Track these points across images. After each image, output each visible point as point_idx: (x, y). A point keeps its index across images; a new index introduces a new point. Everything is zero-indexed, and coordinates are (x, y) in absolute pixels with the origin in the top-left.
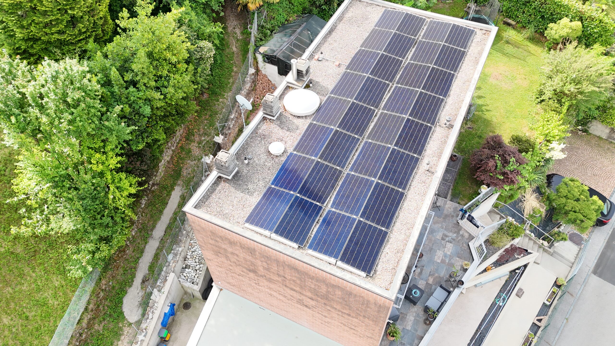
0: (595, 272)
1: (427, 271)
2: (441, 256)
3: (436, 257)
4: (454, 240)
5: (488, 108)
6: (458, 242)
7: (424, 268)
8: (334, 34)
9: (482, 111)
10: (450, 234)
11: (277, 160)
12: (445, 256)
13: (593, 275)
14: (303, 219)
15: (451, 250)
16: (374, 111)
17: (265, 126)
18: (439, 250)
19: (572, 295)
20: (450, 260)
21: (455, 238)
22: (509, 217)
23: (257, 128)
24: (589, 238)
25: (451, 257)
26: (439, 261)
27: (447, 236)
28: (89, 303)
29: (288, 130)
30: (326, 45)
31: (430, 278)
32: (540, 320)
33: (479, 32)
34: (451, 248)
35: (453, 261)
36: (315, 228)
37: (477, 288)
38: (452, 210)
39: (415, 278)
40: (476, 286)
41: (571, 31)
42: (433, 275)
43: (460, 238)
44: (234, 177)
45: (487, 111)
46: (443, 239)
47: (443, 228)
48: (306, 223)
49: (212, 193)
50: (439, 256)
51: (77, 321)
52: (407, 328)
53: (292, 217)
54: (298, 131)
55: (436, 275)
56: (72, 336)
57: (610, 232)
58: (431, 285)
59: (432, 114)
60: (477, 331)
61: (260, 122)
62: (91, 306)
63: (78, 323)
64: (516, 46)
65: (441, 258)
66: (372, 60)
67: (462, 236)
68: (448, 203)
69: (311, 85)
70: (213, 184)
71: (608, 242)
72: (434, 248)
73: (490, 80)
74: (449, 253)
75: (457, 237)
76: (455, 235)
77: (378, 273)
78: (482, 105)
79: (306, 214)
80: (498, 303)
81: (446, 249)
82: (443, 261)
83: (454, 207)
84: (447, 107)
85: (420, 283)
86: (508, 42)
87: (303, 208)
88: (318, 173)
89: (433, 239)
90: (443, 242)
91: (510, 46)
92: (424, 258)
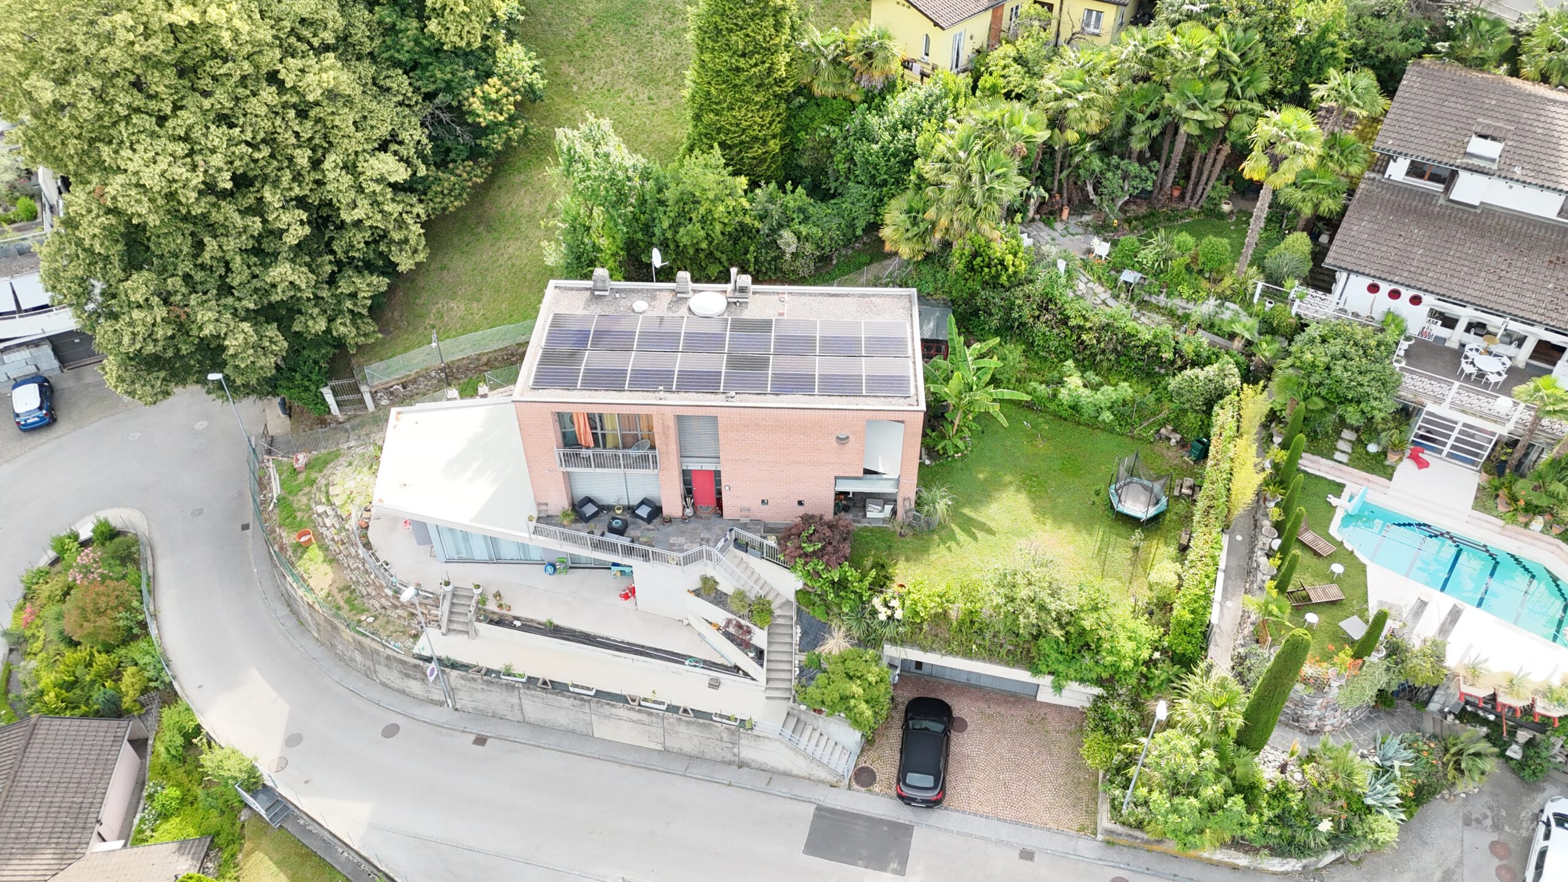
0: (820, 809)
1: (654, 534)
2: (679, 542)
3: (674, 538)
5: (954, 547)
7: (656, 532)
9: (944, 543)
11: (627, 311)
12: (680, 545)
13: (814, 807)
16: (724, 350)
17: (666, 294)
18: (685, 539)
19: (768, 783)
23: (661, 290)
24: (877, 794)
26: (670, 541)
27: (707, 542)
29: (669, 308)
32: (686, 712)
36: (566, 349)
37: (697, 638)
39: (640, 527)
40: (699, 634)
44: (599, 295)
45: (949, 548)
46: (702, 539)
49: (575, 289)
50: (677, 540)
54: (670, 313)
57: (902, 821)
59: (739, 390)
61: (668, 289)
64: (1135, 561)
66: (802, 332)
69: (734, 303)
70: (585, 288)
71: (882, 820)
72: (686, 534)
73: (1020, 541)
77: (536, 391)
78: (955, 540)
80: (686, 661)
84: (757, 397)
85: (633, 529)
86: (1137, 549)
87: (580, 337)
88: (622, 335)
90: (698, 540)
91: (1130, 555)
92: (670, 529)
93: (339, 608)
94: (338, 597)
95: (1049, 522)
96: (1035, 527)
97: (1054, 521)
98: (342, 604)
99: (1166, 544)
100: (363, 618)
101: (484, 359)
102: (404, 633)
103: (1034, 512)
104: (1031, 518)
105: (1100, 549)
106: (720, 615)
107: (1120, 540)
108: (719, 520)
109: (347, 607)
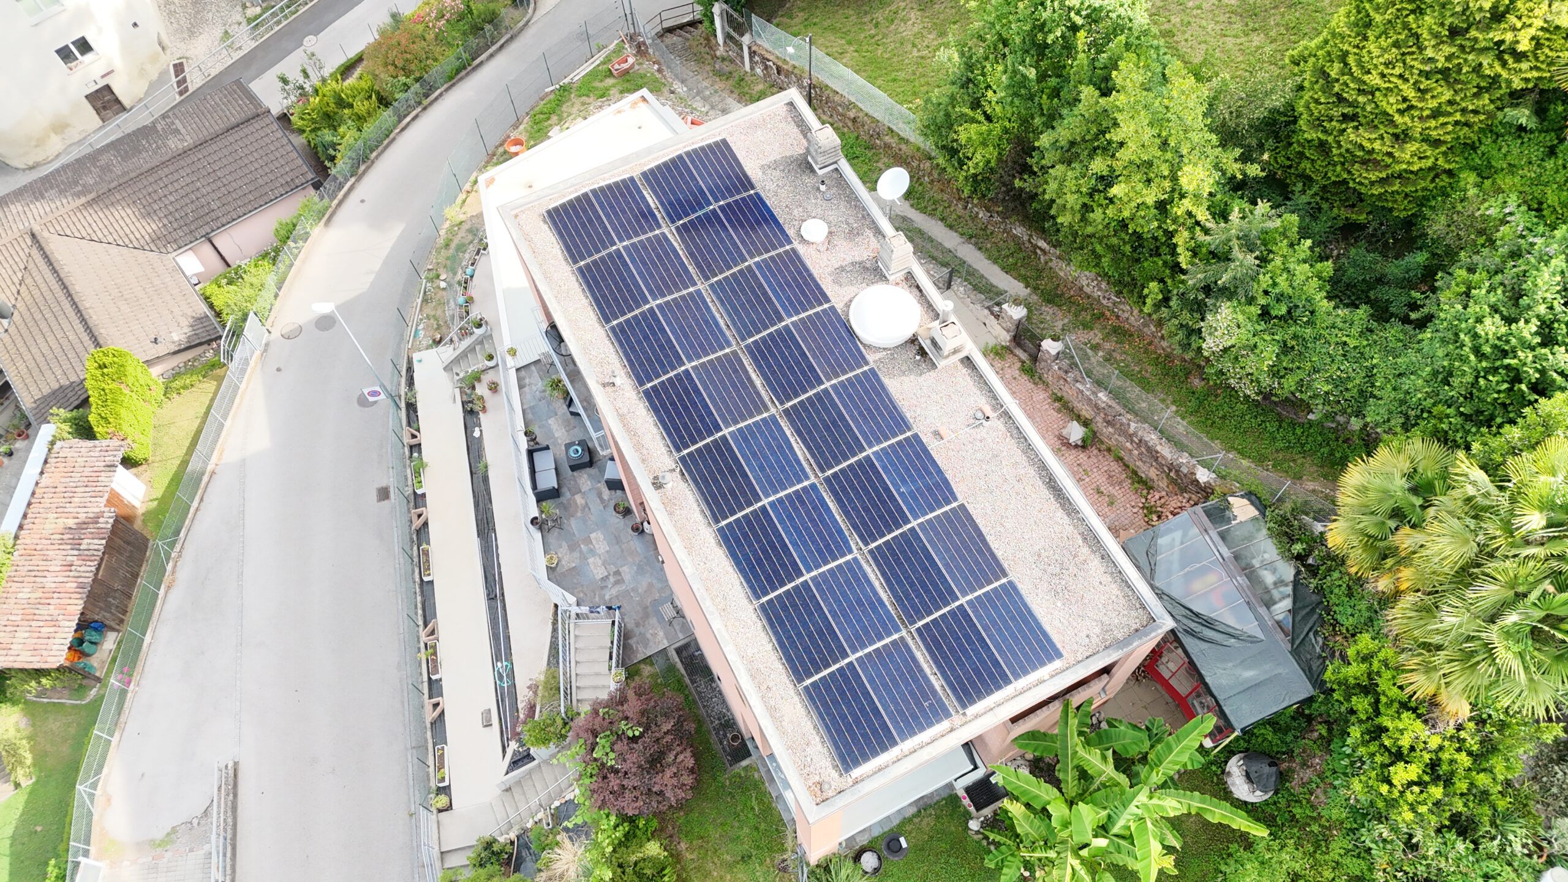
2: (597, 546)
3: (602, 537)
11: (793, 221)
12: (592, 552)
15: (592, 567)
16: (782, 403)
18: (608, 552)
20: (581, 552)
21: (603, 592)
29: (842, 269)
32: (436, 705)
36: (652, 201)
38: (649, 636)
42: (581, 509)
46: (617, 573)
47: (633, 589)
58: (573, 495)
59: (702, 476)
60: (503, 595)
65: (594, 542)
66: (903, 489)
68: (665, 641)
69: (920, 358)
80: (505, 663)
83: (651, 644)
84: (697, 516)
89: (630, 560)
93: (447, 246)
94: (462, 233)
98: (453, 245)
100: (443, 277)
102: (439, 327)
106: (543, 666)
109: (451, 251)
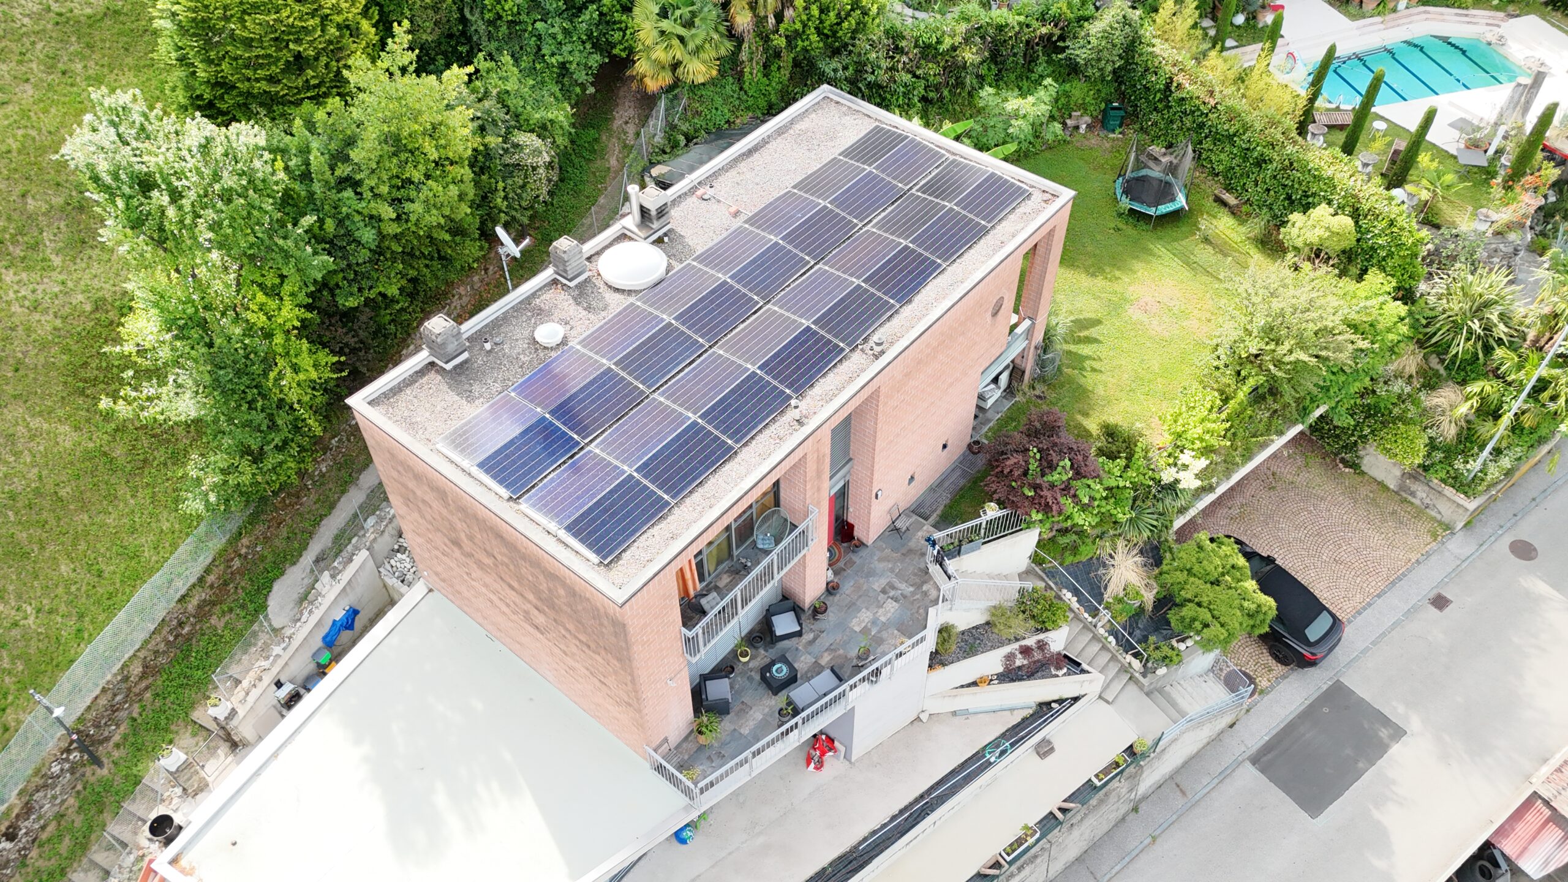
0: (1255, 760)
1: (825, 640)
2: (867, 620)
3: (854, 621)
4: (905, 597)
5: (1097, 365)
6: (912, 603)
7: (824, 635)
8: (756, 155)
9: (1083, 369)
10: (903, 586)
11: (542, 355)
12: (874, 622)
13: (1248, 764)
14: (538, 454)
15: (889, 615)
16: (757, 303)
17: (549, 296)
18: (867, 609)
19: (1183, 793)
20: (879, 632)
21: (908, 595)
22: (1065, 591)
23: (534, 295)
24: (1272, 687)
25: (885, 626)
26: (857, 629)
27: (893, 588)
28: (208, 571)
29: (588, 309)
30: (732, 173)
31: (826, 654)
32: (1063, 810)
33: (1037, 197)
34: (892, 610)
35: (884, 635)
36: (551, 474)
37: (956, 720)
39: (797, 649)
40: (954, 713)
41: (1327, 234)
42: (835, 650)
43: (918, 596)
44: (455, 367)
45: (1094, 370)
46: (884, 591)
47: (892, 572)
48: (539, 463)
49: (408, 385)
50: (861, 619)
51: (178, 596)
52: (742, 731)
53: (519, 448)
54: (603, 314)
55: (841, 652)
56: (163, 620)
57: (1325, 687)
58: (822, 667)
59: (858, 328)
60: (922, 797)
61: (545, 286)
62: (211, 579)
63: (179, 601)
64: (1221, 251)
65: (863, 625)
67: (926, 594)
68: (925, 528)
69: (666, 239)
70: (416, 372)
71: (1311, 706)
72: (858, 603)
73: (1130, 311)
74: (883, 619)
75: (913, 594)
76: (911, 589)
77: (621, 562)
78: (1088, 358)
79: (545, 448)
80: (988, 756)
81: (881, 611)
82: (865, 631)
84: (895, 321)
85: (802, 658)
86: (1206, 240)
87: (546, 438)
88: (599, 387)
89: (865, 587)
90: (881, 597)
91: (1210, 249)
92: (831, 617)
95: (1117, 273)
96: (1118, 287)
97: (1119, 269)
99: (1215, 217)
101: (136, 669)
103: (1093, 275)
104: (1100, 282)
105: (1188, 264)
106: (991, 661)
107: (1184, 243)
108: (863, 552)
